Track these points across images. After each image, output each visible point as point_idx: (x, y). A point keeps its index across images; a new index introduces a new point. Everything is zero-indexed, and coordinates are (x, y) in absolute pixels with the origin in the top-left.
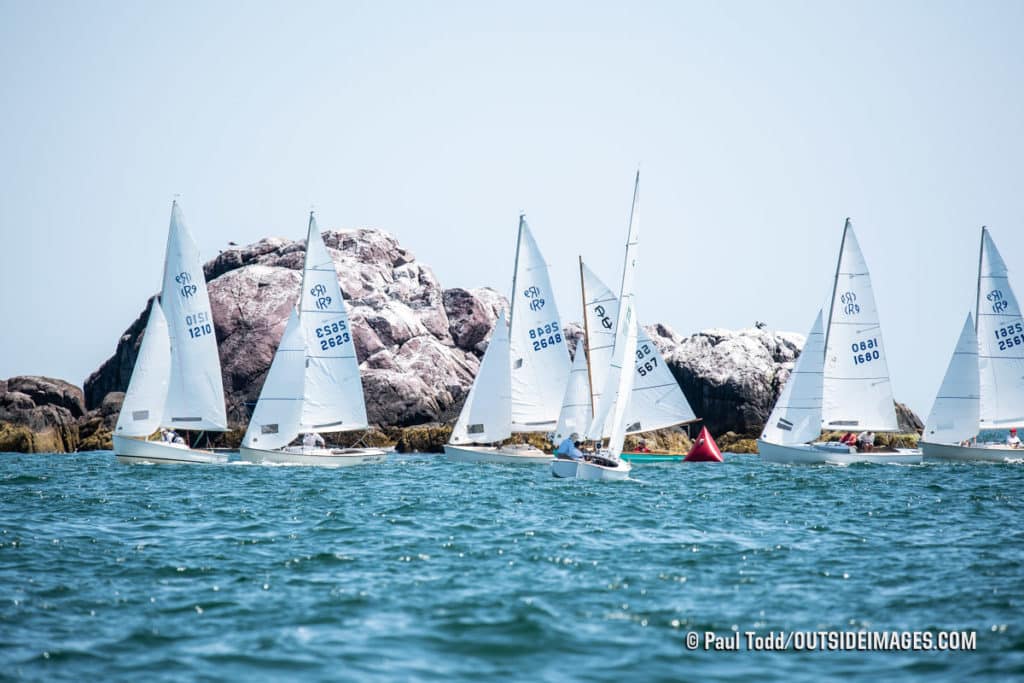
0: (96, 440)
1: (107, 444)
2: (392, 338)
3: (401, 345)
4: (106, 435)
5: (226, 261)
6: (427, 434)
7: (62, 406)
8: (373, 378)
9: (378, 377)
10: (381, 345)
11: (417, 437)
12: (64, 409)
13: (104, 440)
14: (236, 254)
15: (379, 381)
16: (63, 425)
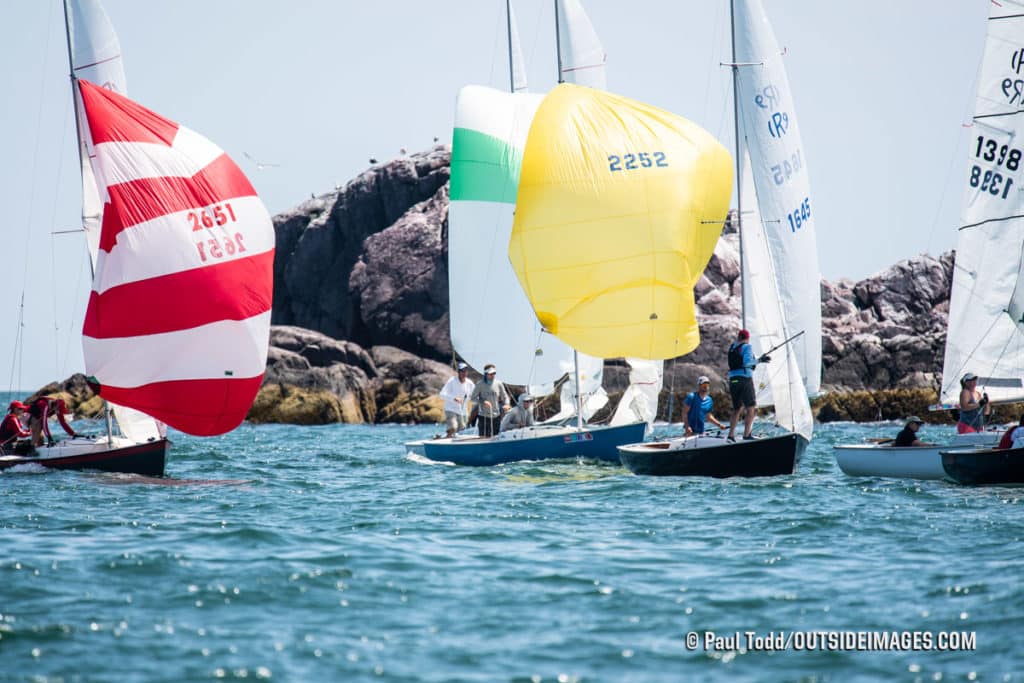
0: (410, 409)
1: (428, 413)
2: (722, 275)
3: (731, 283)
4: (421, 402)
5: (395, 175)
6: (872, 399)
7: (353, 365)
8: (718, 326)
9: (725, 326)
10: (711, 284)
11: (857, 403)
12: (355, 368)
13: (422, 409)
14: (407, 166)
15: (727, 330)
16: (360, 389)
